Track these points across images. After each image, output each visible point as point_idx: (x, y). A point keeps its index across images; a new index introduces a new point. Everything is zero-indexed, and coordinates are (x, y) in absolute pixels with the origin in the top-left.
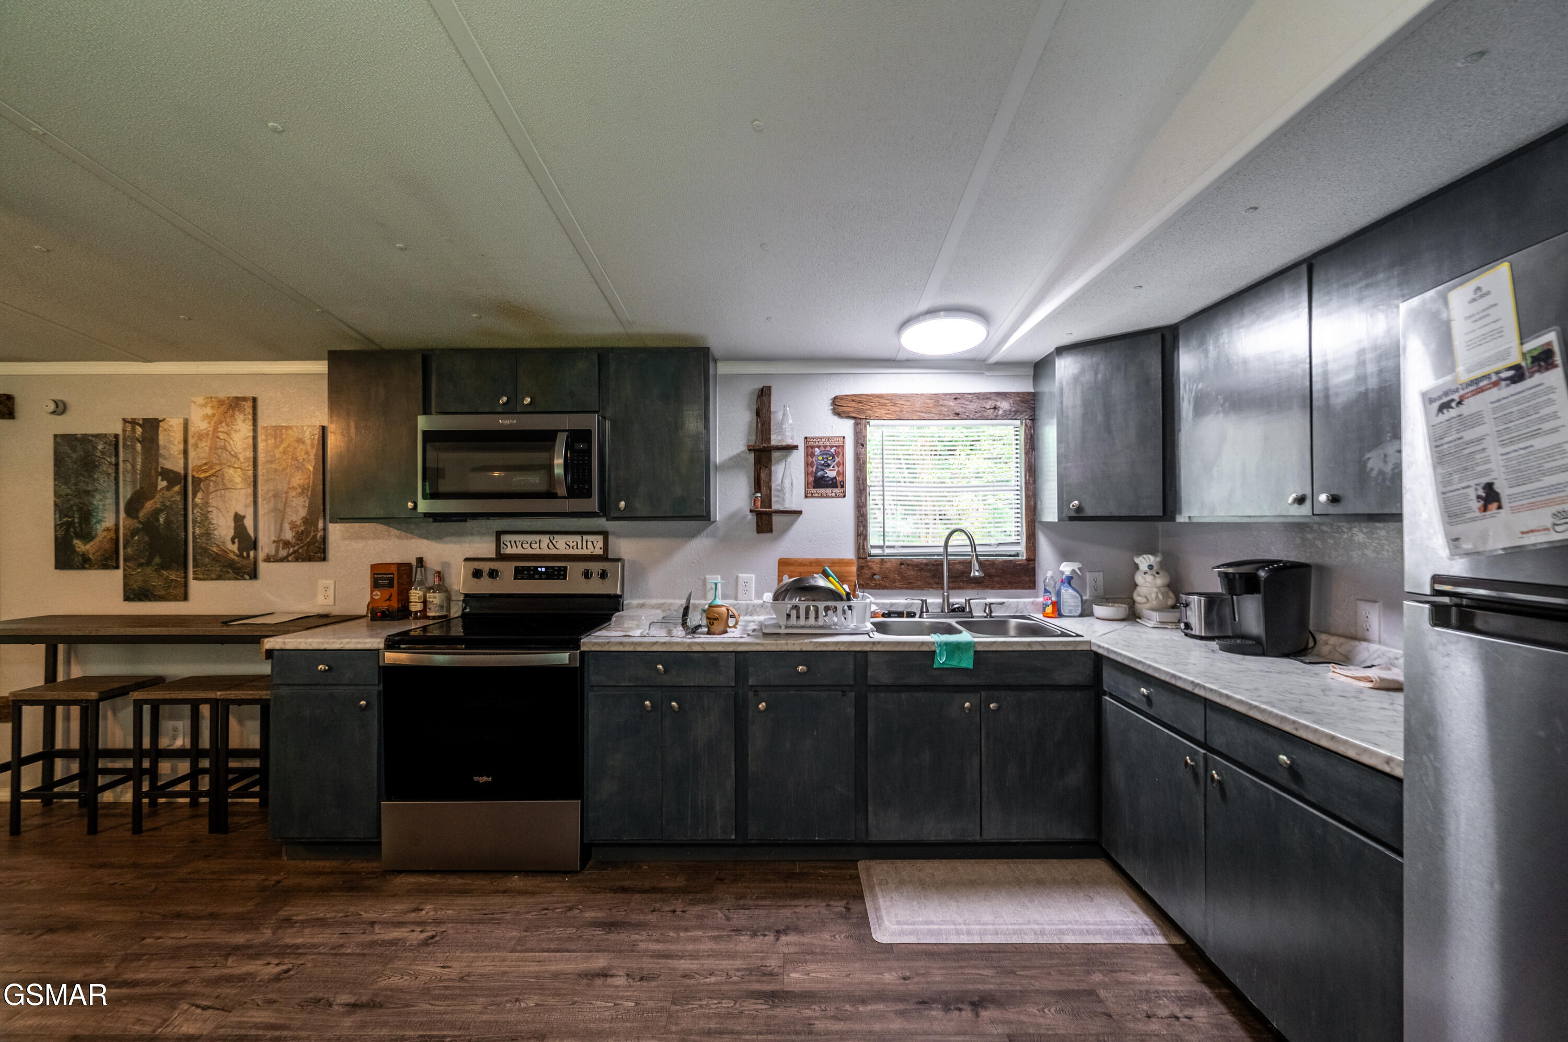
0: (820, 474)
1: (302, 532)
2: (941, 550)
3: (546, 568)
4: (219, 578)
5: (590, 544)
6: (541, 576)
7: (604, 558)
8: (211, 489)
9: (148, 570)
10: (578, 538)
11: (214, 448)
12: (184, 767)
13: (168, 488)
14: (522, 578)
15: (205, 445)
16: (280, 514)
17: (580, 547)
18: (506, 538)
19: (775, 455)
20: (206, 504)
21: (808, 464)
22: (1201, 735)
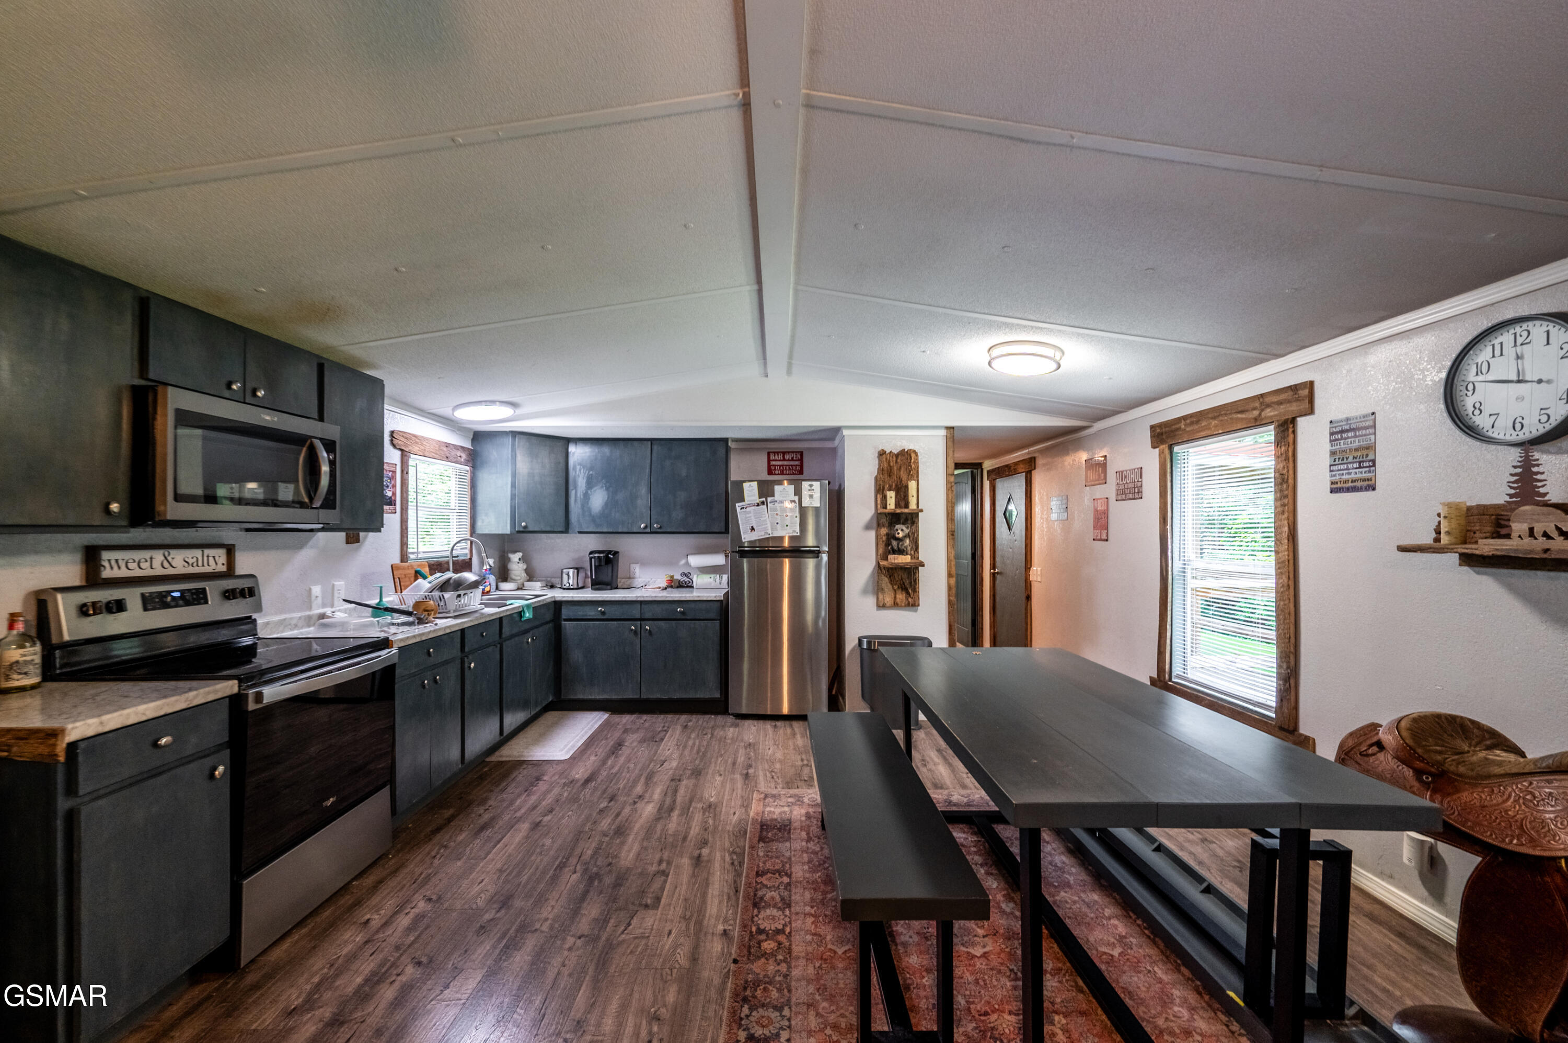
3: (182, 592)
5: (211, 560)
6: (176, 603)
7: (229, 574)
10: (198, 553)
14: (154, 609)
17: (200, 563)
18: (104, 556)
22: (638, 616)
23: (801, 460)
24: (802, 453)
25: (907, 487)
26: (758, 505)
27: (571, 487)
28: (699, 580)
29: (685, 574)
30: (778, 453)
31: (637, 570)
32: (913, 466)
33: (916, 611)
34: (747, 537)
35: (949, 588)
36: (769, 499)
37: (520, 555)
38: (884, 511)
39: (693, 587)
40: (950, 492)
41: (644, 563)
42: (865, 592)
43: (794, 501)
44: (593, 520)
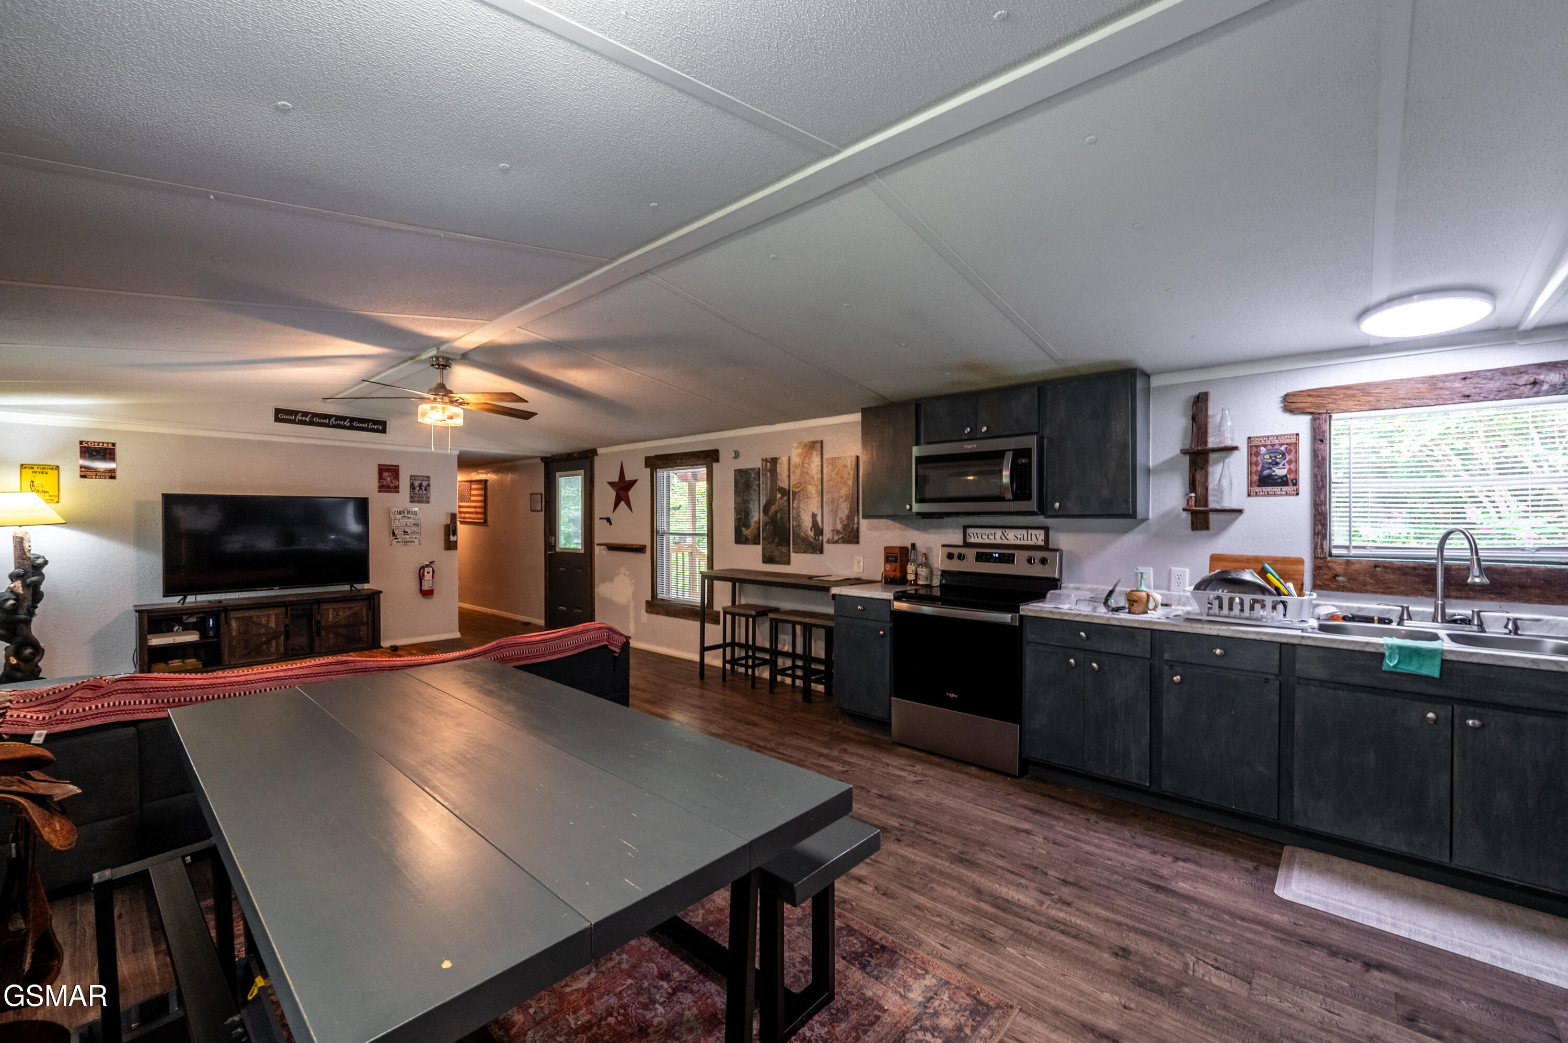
0: (1266, 472)
1: (846, 525)
2: (1434, 553)
3: (999, 554)
4: (805, 552)
5: (1034, 537)
6: (995, 560)
7: (1046, 547)
8: (801, 498)
9: (773, 546)
10: (1024, 532)
11: (802, 473)
12: (789, 663)
13: (781, 498)
14: (982, 561)
15: (798, 471)
16: (835, 512)
17: (1025, 538)
18: (970, 531)
19: (1212, 456)
21: (1251, 464)
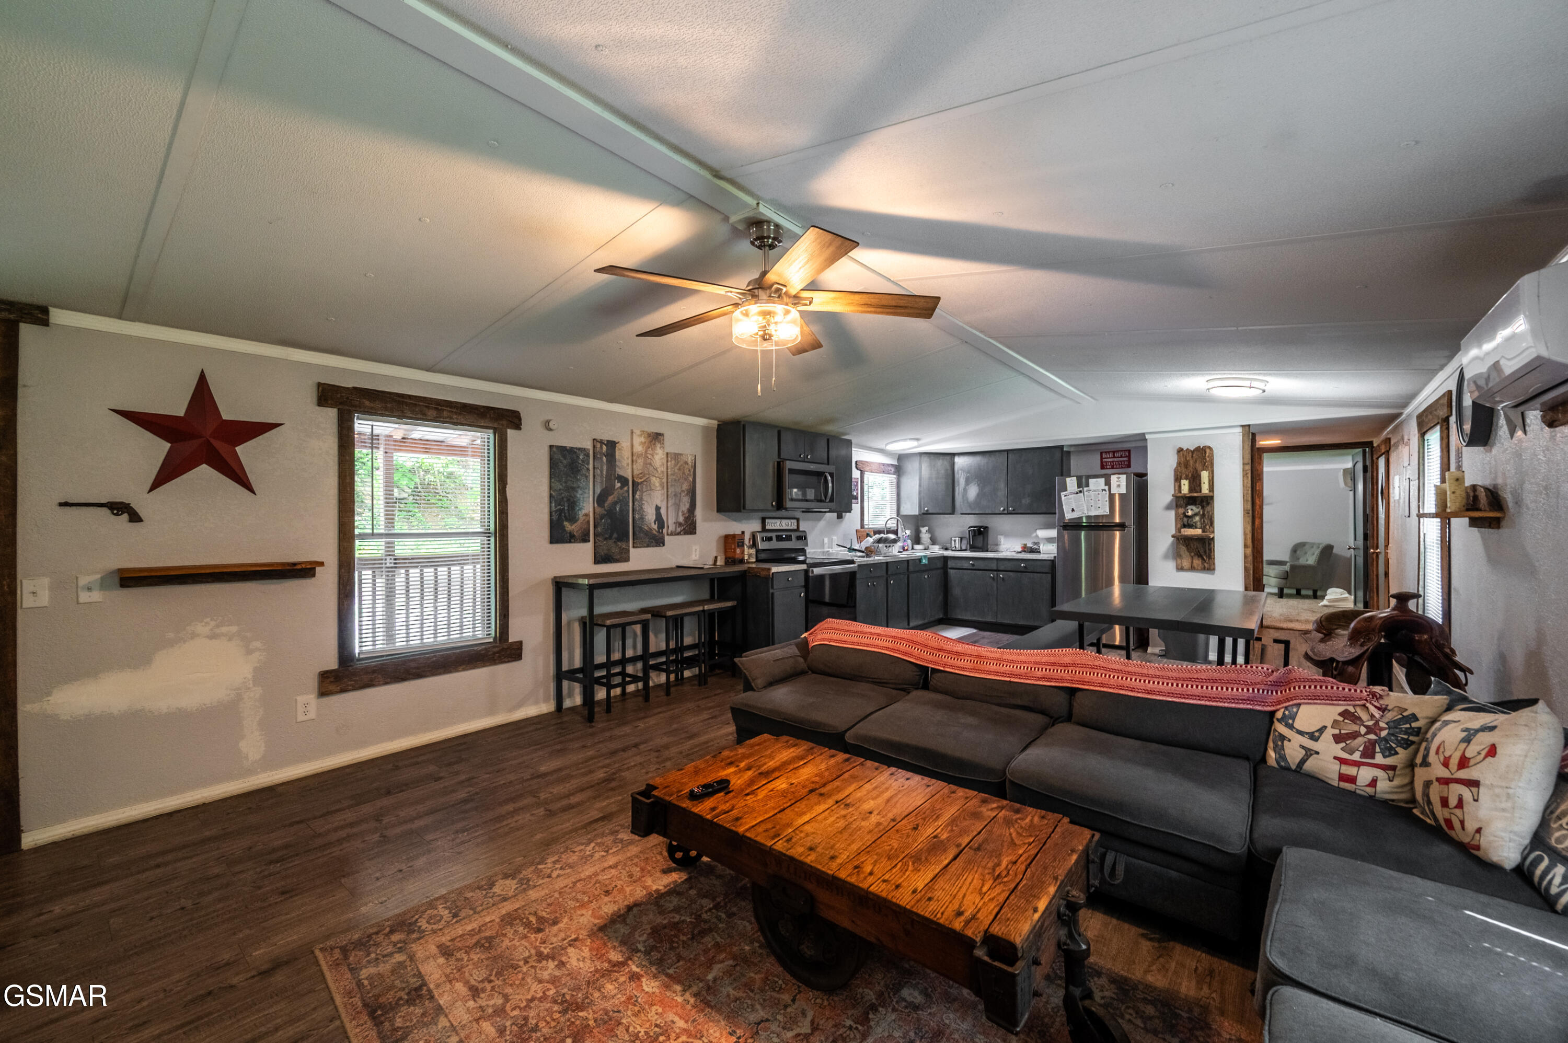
1: (687, 517)
3: (785, 535)
4: (648, 546)
5: (793, 524)
6: (784, 540)
7: (797, 530)
8: (644, 490)
9: (610, 542)
10: (788, 521)
11: (645, 464)
13: (621, 488)
14: (779, 541)
15: (640, 461)
16: (677, 506)
17: (790, 525)
18: (767, 521)
20: (641, 499)
22: (995, 568)
23: (1129, 457)
24: (1129, 451)
25: (1200, 476)
26: (1077, 493)
27: (956, 485)
28: (1043, 548)
29: (1035, 543)
30: (1109, 452)
31: (1002, 539)
32: (1208, 459)
33: (1213, 574)
34: (1069, 516)
35: (1245, 557)
36: (1085, 489)
37: (926, 528)
38: (1179, 495)
39: (1040, 552)
40: (1245, 478)
41: (1007, 535)
42: (1166, 557)
43: (1105, 490)
44: (970, 505)
